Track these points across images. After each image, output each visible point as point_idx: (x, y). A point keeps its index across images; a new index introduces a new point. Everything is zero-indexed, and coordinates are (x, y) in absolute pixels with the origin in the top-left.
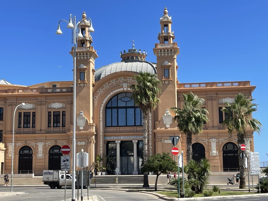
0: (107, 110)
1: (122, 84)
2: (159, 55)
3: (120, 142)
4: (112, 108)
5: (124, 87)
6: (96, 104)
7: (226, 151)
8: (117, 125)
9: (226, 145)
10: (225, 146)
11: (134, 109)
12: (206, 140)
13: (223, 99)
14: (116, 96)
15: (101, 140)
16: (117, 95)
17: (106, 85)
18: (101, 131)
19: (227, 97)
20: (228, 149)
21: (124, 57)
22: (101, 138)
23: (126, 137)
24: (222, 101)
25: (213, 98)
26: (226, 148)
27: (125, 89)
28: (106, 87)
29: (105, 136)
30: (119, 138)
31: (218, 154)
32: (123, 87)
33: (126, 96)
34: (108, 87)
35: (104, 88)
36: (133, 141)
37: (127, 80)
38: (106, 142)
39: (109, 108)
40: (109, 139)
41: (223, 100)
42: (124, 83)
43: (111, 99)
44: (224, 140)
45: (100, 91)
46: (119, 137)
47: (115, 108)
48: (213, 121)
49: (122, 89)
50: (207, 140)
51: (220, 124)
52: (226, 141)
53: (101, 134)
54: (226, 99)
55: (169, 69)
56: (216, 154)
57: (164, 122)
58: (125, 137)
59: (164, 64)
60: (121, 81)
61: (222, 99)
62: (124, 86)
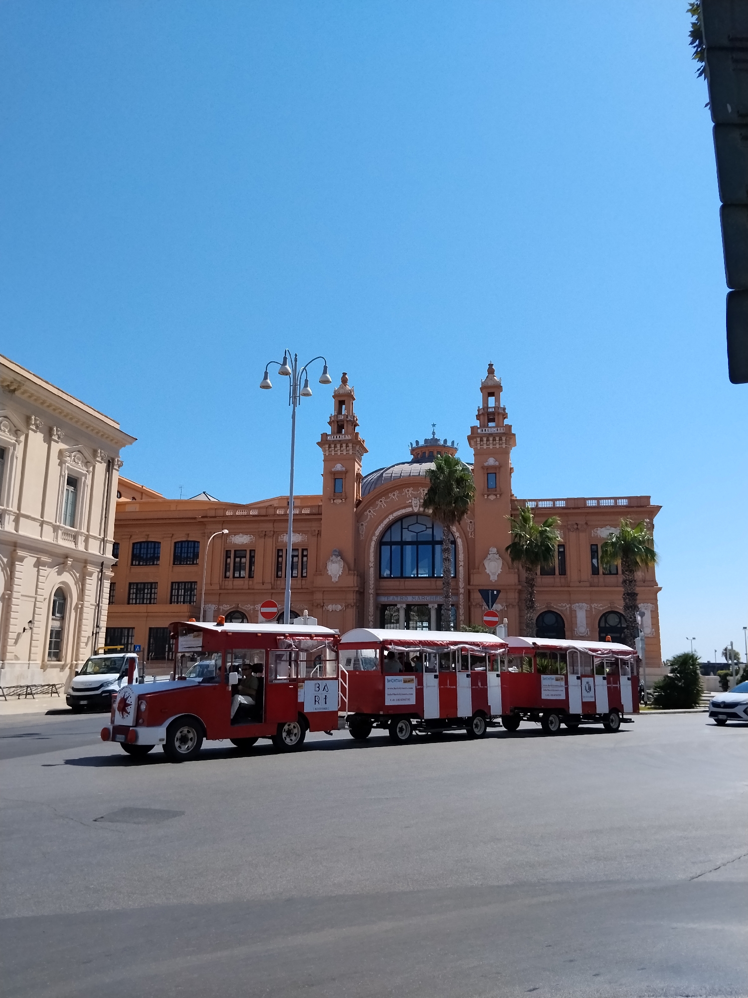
0: (383, 547)
1: (410, 501)
2: (479, 447)
3: (404, 606)
4: (391, 543)
5: (413, 506)
6: (362, 536)
7: (605, 627)
8: (400, 576)
9: (605, 616)
10: (603, 618)
11: (431, 546)
12: (566, 606)
13: (599, 528)
14: (399, 523)
15: (372, 601)
16: (401, 519)
17: (381, 501)
18: (372, 586)
19: (607, 525)
20: (609, 624)
21: (416, 453)
22: (371, 599)
23: (417, 597)
24: (596, 532)
25: (579, 527)
26: (606, 622)
27: (416, 510)
28: (381, 506)
29: (377, 595)
30: (404, 599)
31: (589, 633)
32: (411, 506)
33: (417, 523)
34: (384, 506)
35: (377, 507)
36: (430, 606)
37: (419, 492)
38: (380, 606)
39: (386, 544)
40: (384, 600)
41: (598, 532)
42: (413, 498)
43: (389, 527)
44: (601, 606)
45: (370, 512)
46: (404, 597)
47: (396, 543)
48: (580, 570)
49: (409, 510)
50: (568, 606)
51: (593, 576)
52: (606, 609)
53: (371, 591)
54: (604, 529)
55: (495, 473)
56: (585, 632)
57: (486, 571)
58: (414, 597)
59: (487, 463)
60: (409, 496)
61: (597, 530)
62: (413, 504)
